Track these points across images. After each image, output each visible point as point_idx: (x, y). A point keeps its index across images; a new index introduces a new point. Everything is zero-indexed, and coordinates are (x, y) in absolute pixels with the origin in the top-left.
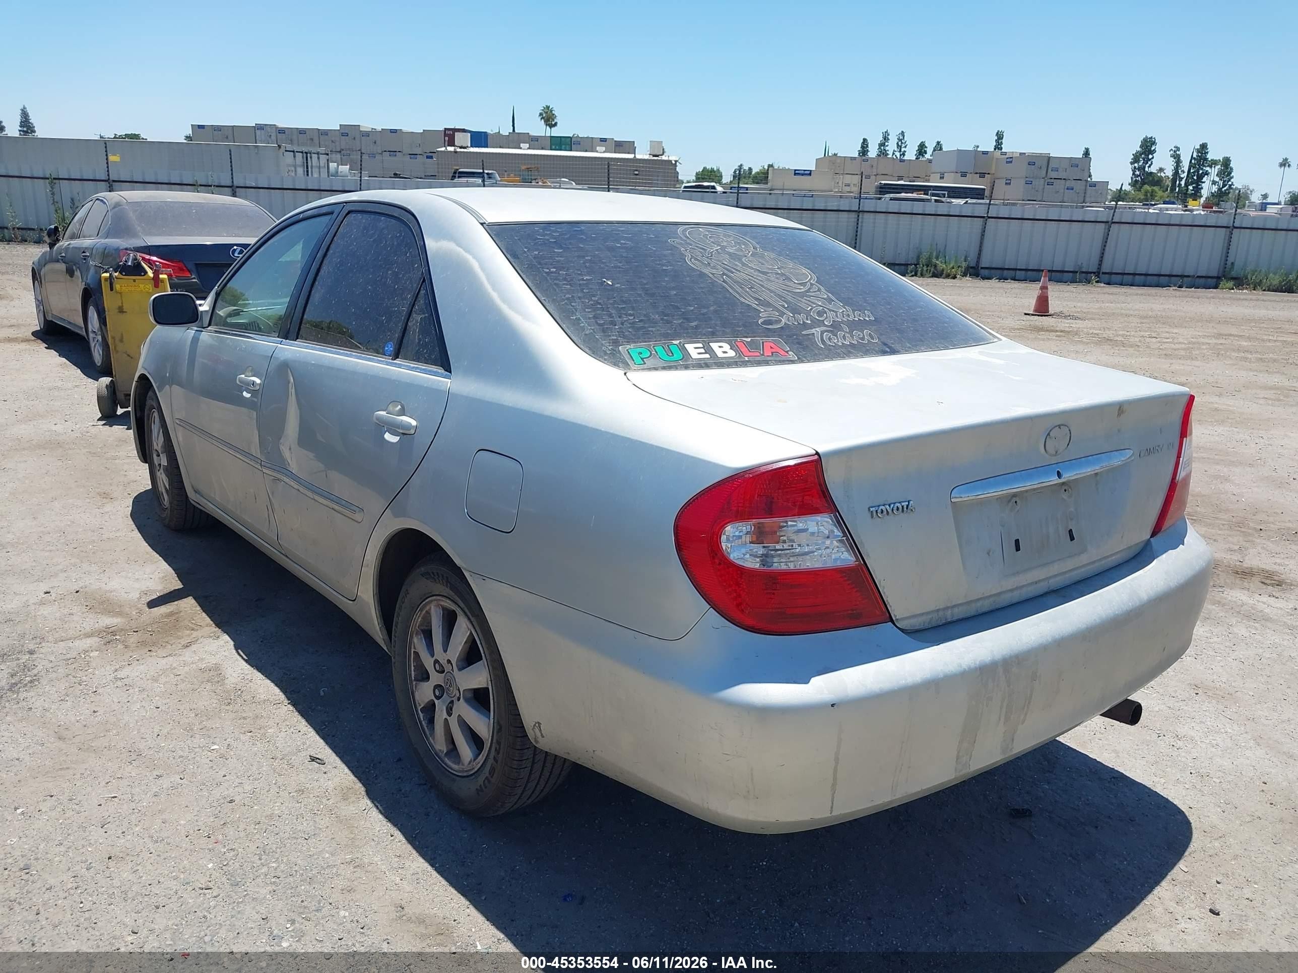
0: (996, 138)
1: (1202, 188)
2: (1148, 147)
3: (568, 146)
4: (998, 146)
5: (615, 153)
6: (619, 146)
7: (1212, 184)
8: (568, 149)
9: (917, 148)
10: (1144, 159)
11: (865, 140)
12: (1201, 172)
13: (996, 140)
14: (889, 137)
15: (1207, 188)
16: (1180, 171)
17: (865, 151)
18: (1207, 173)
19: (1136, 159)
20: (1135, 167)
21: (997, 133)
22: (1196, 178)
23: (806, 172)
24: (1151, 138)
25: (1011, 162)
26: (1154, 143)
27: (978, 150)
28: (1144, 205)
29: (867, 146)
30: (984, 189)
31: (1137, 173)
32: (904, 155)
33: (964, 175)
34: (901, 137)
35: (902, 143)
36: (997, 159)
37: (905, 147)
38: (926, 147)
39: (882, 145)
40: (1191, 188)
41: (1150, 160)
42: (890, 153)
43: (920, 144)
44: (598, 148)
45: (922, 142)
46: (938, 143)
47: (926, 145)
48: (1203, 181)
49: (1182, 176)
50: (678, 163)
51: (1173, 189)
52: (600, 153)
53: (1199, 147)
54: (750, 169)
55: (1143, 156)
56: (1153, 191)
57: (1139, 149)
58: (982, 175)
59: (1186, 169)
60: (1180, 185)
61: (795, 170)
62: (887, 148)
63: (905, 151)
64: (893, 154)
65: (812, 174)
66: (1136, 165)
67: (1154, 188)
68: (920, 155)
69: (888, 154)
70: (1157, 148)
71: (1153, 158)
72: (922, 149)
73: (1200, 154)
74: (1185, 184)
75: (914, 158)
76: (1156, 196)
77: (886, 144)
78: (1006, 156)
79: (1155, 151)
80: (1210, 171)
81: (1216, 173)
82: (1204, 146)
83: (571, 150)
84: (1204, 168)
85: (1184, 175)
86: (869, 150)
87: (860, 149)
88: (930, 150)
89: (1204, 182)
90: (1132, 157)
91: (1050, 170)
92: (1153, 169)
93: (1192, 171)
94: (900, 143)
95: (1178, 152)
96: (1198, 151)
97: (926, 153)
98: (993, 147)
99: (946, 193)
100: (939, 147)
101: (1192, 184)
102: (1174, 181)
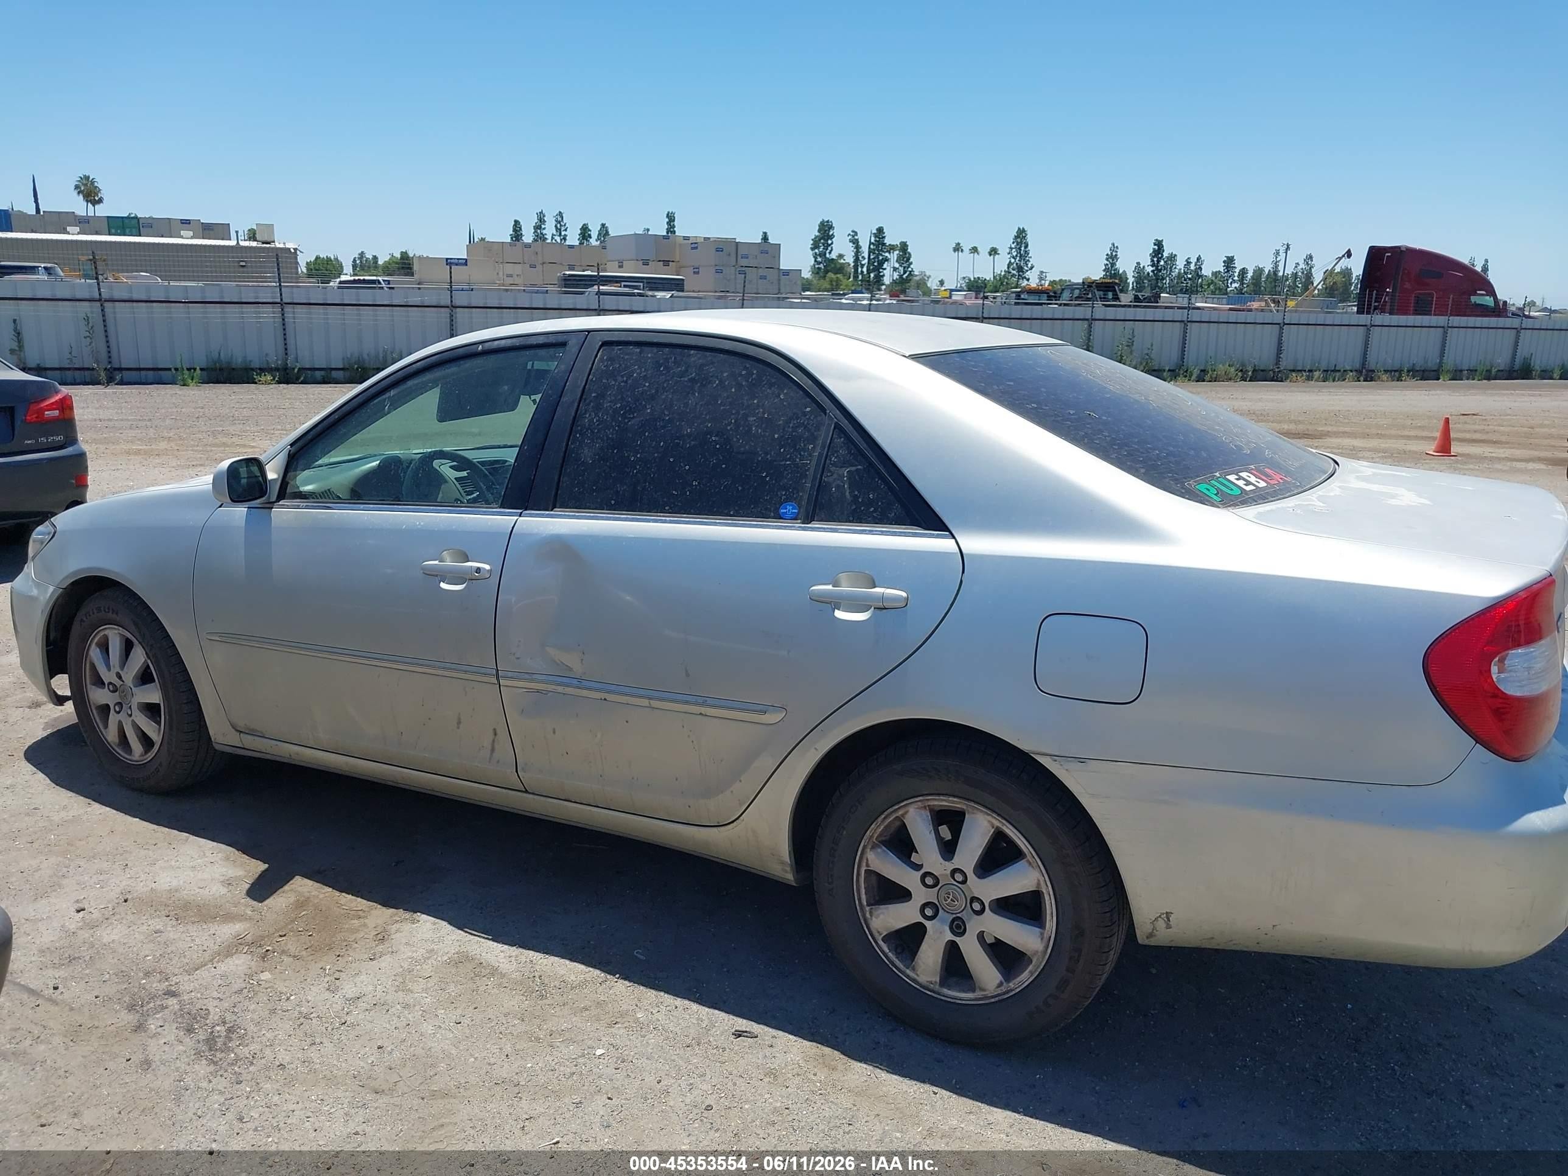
0: (667, 220)
1: (884, 275)
2: (825, 232)
3: (134, 230)
4: (671, 229)
5: (203, 238)
6: (208, 230)
7: (894, 270)
8: (134, 234)
9: (579, 232)
10: (824, 245)
11: (517, 222)
12: (881, 258)
13: (667, 223)
14: (545, 219)
15: (889, 275)
16: (860, 257)
17: (518, 235)
18: (886, 260)
19: (815, 246)
20: (816, 253)
21: (668, 215)
22: (877, 265)
23: (460, 261)
24: (828, 222)
25: (696, 248)
26: (831, 227)
27: (650, 233)
28: (833, 294)
29: (521, 229)
30: (683, 280)
31: (819, 259)
32: (565, 239)
33: (646, 263)
34: (560, 219)
35: (561, 225)
36: (680, 245)
37: (566, 230)
38: (590, 231)
39: (538, 227)
40: (872, 275)
41: (830, 245)
42: (549, 237)
43: (583, 227)
44: (182, 232)
45: (584, 225)
46: (603, 225)
47: (590, 227)
48: (884, 267)
49: (863, 263)
50: (298, 252)
51: (856, 277)
52: (186, 239)
53: (876, 232)
54: (375, 258)
55: (822, 241)
56: (838, 279)
57: (817, 234)
58: (666, 263)
59: (866, 255)
60: (862, 272)
61: (447, 259)
62: (544, 232)
63: (566, 235)
64: (552, 238)
65: (468, 263)
66: (816, 251)
67: (838, 276)
68: (583, 239)
69: (546, 239)
70: (835, 232)
71: (832, 243)
72: (585, 233)
73: (878, 239)
74: (867, 270)
75: (577, 243)
76: (841, 285)
77: (543, 226)
78: (690, 242)
79: (833, 236)
80: (889, 257)
81: (895, 259)
82: (880, 230)
83: (140, 236)
84: (883, 254)
85: (865, 262)
86: (523, 234)
87: (512, 233)
88: (594, 234)
89: (885, 269)
90: (812, 242)
91: (739, 257)
92: (834, 256)
93: (872, 257)
94: (559, 225)
95: (856, 237)
96: (876, 236)
97: (591, 238)
98: (665, 231)
99: (641, 284)
100: (604, 231)
101: (874, 270)
102: (856, 267)
